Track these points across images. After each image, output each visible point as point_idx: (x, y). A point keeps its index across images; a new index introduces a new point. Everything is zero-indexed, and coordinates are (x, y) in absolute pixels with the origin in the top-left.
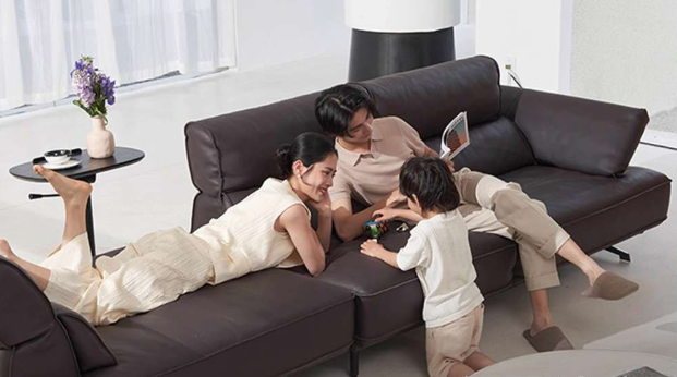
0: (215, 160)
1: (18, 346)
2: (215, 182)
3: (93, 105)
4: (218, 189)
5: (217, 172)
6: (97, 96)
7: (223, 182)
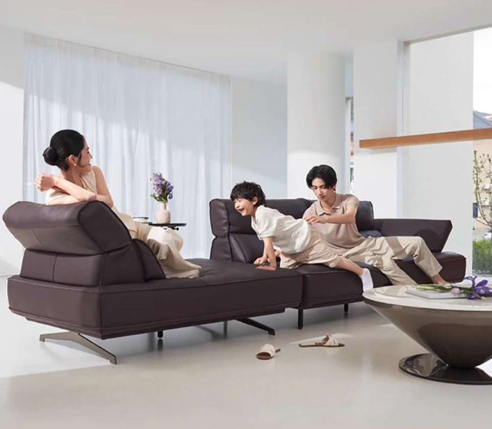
0: (225, 216)
1: (109, 252)
2: (225, 228)
3: (161, 196)
4: (226, 232)
5: (226, 223)
6: (163, 191)
7: (229, 228)
